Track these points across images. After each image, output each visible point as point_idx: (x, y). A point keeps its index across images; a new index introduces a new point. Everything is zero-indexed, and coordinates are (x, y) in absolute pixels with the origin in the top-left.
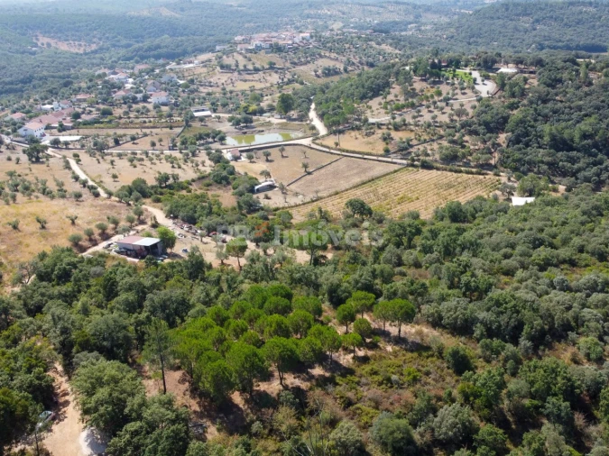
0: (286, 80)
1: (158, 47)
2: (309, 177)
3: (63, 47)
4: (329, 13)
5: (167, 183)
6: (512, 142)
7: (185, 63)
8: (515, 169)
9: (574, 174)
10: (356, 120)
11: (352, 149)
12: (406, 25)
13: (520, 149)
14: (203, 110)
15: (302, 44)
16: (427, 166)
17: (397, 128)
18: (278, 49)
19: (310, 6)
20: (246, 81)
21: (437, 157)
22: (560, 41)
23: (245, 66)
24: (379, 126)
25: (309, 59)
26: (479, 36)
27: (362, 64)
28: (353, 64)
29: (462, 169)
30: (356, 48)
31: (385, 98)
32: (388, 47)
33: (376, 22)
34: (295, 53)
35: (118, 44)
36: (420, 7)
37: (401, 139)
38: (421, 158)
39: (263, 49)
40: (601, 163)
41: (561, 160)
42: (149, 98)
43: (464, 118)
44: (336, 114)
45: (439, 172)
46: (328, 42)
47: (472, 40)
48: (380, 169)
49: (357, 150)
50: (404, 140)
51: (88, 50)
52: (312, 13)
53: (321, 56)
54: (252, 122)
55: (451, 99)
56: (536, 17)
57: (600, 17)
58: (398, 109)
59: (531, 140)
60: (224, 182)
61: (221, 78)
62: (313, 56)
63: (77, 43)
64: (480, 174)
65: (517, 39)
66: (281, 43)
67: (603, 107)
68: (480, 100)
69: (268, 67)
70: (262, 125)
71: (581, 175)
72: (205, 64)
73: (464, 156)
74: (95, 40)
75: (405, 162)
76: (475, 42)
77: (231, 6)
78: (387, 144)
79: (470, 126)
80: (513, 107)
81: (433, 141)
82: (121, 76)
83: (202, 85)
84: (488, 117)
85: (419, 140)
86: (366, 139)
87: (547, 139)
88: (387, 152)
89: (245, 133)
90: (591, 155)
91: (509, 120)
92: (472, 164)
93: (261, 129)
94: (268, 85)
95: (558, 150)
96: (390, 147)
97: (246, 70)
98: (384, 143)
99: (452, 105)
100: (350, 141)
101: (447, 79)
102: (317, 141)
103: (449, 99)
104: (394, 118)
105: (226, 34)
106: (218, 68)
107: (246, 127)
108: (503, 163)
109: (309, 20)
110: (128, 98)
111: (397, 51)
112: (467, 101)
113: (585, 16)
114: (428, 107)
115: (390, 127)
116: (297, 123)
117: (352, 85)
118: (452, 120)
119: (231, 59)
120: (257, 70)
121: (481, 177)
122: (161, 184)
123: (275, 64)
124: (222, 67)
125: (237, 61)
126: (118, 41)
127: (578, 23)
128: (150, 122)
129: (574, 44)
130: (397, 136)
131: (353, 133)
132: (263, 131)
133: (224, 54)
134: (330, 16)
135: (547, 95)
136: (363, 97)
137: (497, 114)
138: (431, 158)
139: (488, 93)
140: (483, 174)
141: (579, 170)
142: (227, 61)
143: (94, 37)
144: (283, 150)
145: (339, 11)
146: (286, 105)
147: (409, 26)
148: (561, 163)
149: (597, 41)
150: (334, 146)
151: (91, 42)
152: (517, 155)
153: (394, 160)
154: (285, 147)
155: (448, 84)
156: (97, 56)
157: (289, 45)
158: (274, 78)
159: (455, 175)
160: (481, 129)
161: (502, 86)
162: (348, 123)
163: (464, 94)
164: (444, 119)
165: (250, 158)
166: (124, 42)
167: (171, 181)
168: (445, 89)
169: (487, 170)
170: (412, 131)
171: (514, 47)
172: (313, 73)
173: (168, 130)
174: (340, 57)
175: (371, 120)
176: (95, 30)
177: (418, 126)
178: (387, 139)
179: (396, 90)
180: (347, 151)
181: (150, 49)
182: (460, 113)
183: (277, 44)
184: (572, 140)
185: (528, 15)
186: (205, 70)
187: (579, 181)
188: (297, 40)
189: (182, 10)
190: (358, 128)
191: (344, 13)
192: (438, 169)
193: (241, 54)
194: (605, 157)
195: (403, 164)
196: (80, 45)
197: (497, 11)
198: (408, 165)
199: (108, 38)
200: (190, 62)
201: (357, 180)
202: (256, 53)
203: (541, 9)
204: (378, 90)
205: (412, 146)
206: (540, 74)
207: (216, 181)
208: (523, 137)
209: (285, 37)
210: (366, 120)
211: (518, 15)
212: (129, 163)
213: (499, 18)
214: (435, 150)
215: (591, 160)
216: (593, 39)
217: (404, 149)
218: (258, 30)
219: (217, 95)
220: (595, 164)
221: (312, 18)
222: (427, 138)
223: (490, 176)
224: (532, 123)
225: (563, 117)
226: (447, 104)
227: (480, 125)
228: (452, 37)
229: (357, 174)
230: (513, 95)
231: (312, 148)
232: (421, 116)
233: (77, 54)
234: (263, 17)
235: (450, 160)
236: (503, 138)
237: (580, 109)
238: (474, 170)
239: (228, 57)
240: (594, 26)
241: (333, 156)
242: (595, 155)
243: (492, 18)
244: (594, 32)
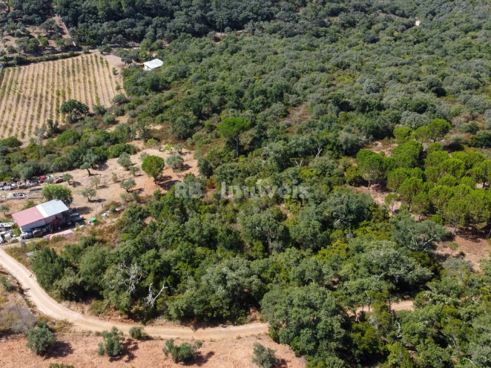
8: (99, 44)
16: (23, 62)
21: (22, 52)
29: (55, 55)
41: (125, 28)
64: (75, 56)
90: (139, 18)
92: (59, 49)
140: (78, 55)
141: (143, 32)
148: (126, 30)
160: (35, 18)
169: (76, 50)
192: (35, 62)
194: (150, 18)
198: (5, 66)
215: (143, 22)
220: (148, 24)
236: (58, 21)
242: (143, 18)
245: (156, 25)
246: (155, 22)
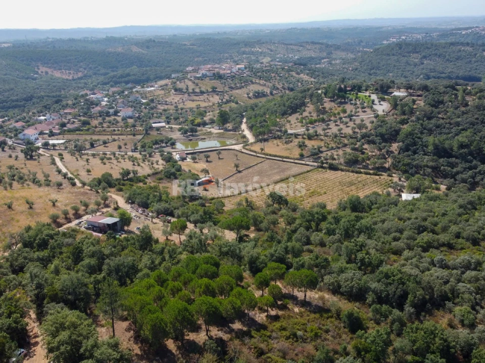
0: (224, 100)
1: (128, 75)
2: (239, 175)
3: (57, 74)
4: (260, 50)
5: (129, 177)
6: (403, 150)
7: (147, 87)
8: (405, 172)
9: (453, 176)
10: (278, 131)
11: (274, 154)
12: (320, 60)
13: (409, 156)
14: (160, 122)
15: (238, 73)
16: (333, 168)
17: (310, 138)
18: (219, 77)
19: (246, 45)
20: (193, 101)
21: (342, 160)
22: (443, 73)
23: (193, 90)
24: (296, 136)
25: (243, 84)
26: (378, 68)
27: (284, 89)
28: (278, 89)
29: (362, 170)
30: (280, 76)
31: (302, 115)
32: (306, 76)
33: (296, 57)
34: (232, 80)
35: (98, 72)
36: (331, 46)
37: (313, 146)
38: (329, 161)
39: (208, 77)
40: (475, 167)
41: (443, 165)
42: (119, 112)
43: (364, 131)
44: (262, 126)
45: (343, 173)
46: (258, 72)
47: (372, 71)
48: (296, 169)
49: (278, 154)
50: (316, 147)
51: (76, 77)
52: (247, 50)
53: (253, 83)
54: (196, 131)
55: (354, 116)
56: (424, 54)
57: (476, 55)
58: (311, 123)
59: (418, 149)
60: (172, 177)
61: (174, 98)
62: (246, 82)
63: (67, 71)
64: (376, 175)
65: (409, 71)
66: (222, 72)
67: (477, 123)
68: (377, 116)
69: (211, 90)
70: (205, 134)
71: (459, 177)
72: (163, 87)
73: (363, 160)
74: (81, 69)
75: (316, 164)
76: (375, 73)
77: (185, 45)
78: (302, 150)
79: (369, 137)
80: (403, 122)
81: (339, 148)
82: (99, 96)
83: (160, 104)
84: (383, 130)
85: (328, 147)
86: (286, 146)
87: (431, 148)
88: (302, 156)
89: (191, 140)
90: (467, 161)
91: (401, 133)
92: (370, 167)
93: (203, 137)
94: (211, 104)
95: (440, 157)
96: (304, 152)
97: (194, 92)
98: (300, 149)
99: (354, 121)
100: (273, 147)
101: (351, 100)
102: (247, 147)
103: (352, 116)
104: (308, 130)
105: (181, 66)
106: (173, 91)
107: (192, 136)
108: (395, 166)
109: (244, 56)
110: (103, 112)
111: (313, 80)
112: (366, 117)
113: (464, 54)
114: (335, 122)
115: (305, 137)
116: (231, 132)
117: (275, 105)
118: (354, 132)
119: (183, 84)
120: (202, 93)
121: (377, 177)
122: (123, 177)
123: (216, 88)
124: (176, 90)
125: (187, 86)
126: (99, 70)
127: (457, 59)
128: (119, 130)
129: (454, 75)
130: (310, 144)
131: (275, 142)
132: (205, 139)
133: (178, 80)
134: (261, 53)
135: (431, 113)
136: (284, 114)
137: (391, 128)
138: (337, 162)
139: (383, 111)
140: (378, 175)
141: (458, 173)
142: (180, 85)
143: (81, 67)
144: (219, 153)
145: (268, 49)
146: (224, 119)
147: (323, 61)
148: (442, 167)
149: (473, 73)
150: (260, 151)
151: (78, 71)
152: (407, 160)
153: (307, 163)
154: (222, 152)
155: (351, 104)
156: (82, 81)
157: (228, 74)
158: (216, 99)
159: (356, 175)
160: (378, 140)
161: (395, 106)
162: (271, 133)
163: (365, 112)
164: (349, 131)
165: (194, 159)
166: (103, 71)
167: (131, 175)
168: (349, 108)
169: (382, 172)
170: (322, 140)
171: (405, 77)
172: (246, 96)
173: (132, 137)
174: (268, 84)
175: (290, 131)
176: (82, 62)
177: (327, 136)
178: (302, 146)
179: (310, 108)
180: (270, 155)
181: (122, 76)
182: (361, 127)
183: (218, 73)
184: (452, 149)
185: (417, 52)
186: (163, 92)
187: (457, 182)
188: (234, 70)
189: (148, 47)
190: (279, 138)
191: (271, 51)
192: (342, 170)
193: (191, 80)
194: (479, 163)
195: (314, 166)
196: (70, 73)
197: (393, 49)
198: (319, 167)
199: (91, 68)
200: (152, 86)
201: (278, 178)
202: (202, 80)
203: (428, 48)
204: (295, 108)
205: (322, 152)
206: (426, 97)
207: (166, 176)
208: (411, 147)
209: (225, 68)
210: (286, 131)
211: (409, 52)
212: (100, 161)
213: (393, 55)
214: (340, 156)
215: (468, 165)
216: (470, 71)
217: (316, 154)
218: (205, 63)
219: (171, 111)
220: (470, 168)
221: (247, 54)
222: (334, 146)
223: (385, 176)
224: (419, 135)
225: (444, 130)
226: (351, 120)
227: (377, 136)
228: (356, 69)
229: (277, 173)
230: (404, 113)
231: (242, 152)
232: (330, 129)
233: (67, 80)
234: (209, 53)
235: (353, 163)
236: (395, 147)
237: (458, 124)
238: (371, 172)
239: (180, 83)
240: (471, 61)
241: (259, 158)
242: (471, 162)
243: (388, 55)
244: (471, 66)
245: (480, 171)
246: (480, 168)
